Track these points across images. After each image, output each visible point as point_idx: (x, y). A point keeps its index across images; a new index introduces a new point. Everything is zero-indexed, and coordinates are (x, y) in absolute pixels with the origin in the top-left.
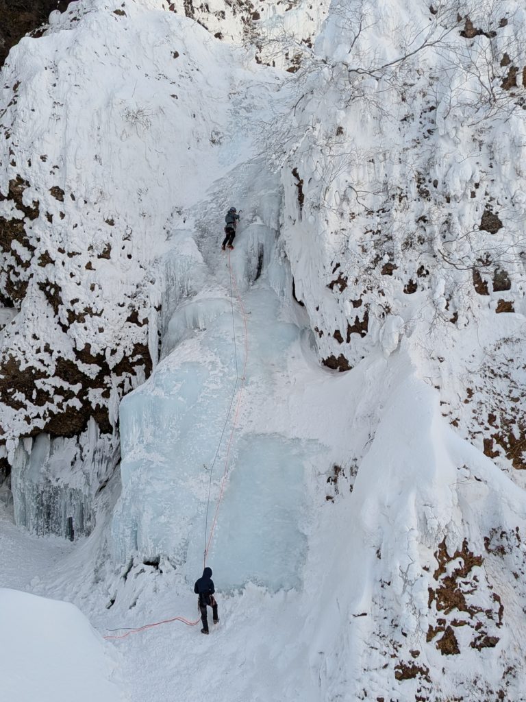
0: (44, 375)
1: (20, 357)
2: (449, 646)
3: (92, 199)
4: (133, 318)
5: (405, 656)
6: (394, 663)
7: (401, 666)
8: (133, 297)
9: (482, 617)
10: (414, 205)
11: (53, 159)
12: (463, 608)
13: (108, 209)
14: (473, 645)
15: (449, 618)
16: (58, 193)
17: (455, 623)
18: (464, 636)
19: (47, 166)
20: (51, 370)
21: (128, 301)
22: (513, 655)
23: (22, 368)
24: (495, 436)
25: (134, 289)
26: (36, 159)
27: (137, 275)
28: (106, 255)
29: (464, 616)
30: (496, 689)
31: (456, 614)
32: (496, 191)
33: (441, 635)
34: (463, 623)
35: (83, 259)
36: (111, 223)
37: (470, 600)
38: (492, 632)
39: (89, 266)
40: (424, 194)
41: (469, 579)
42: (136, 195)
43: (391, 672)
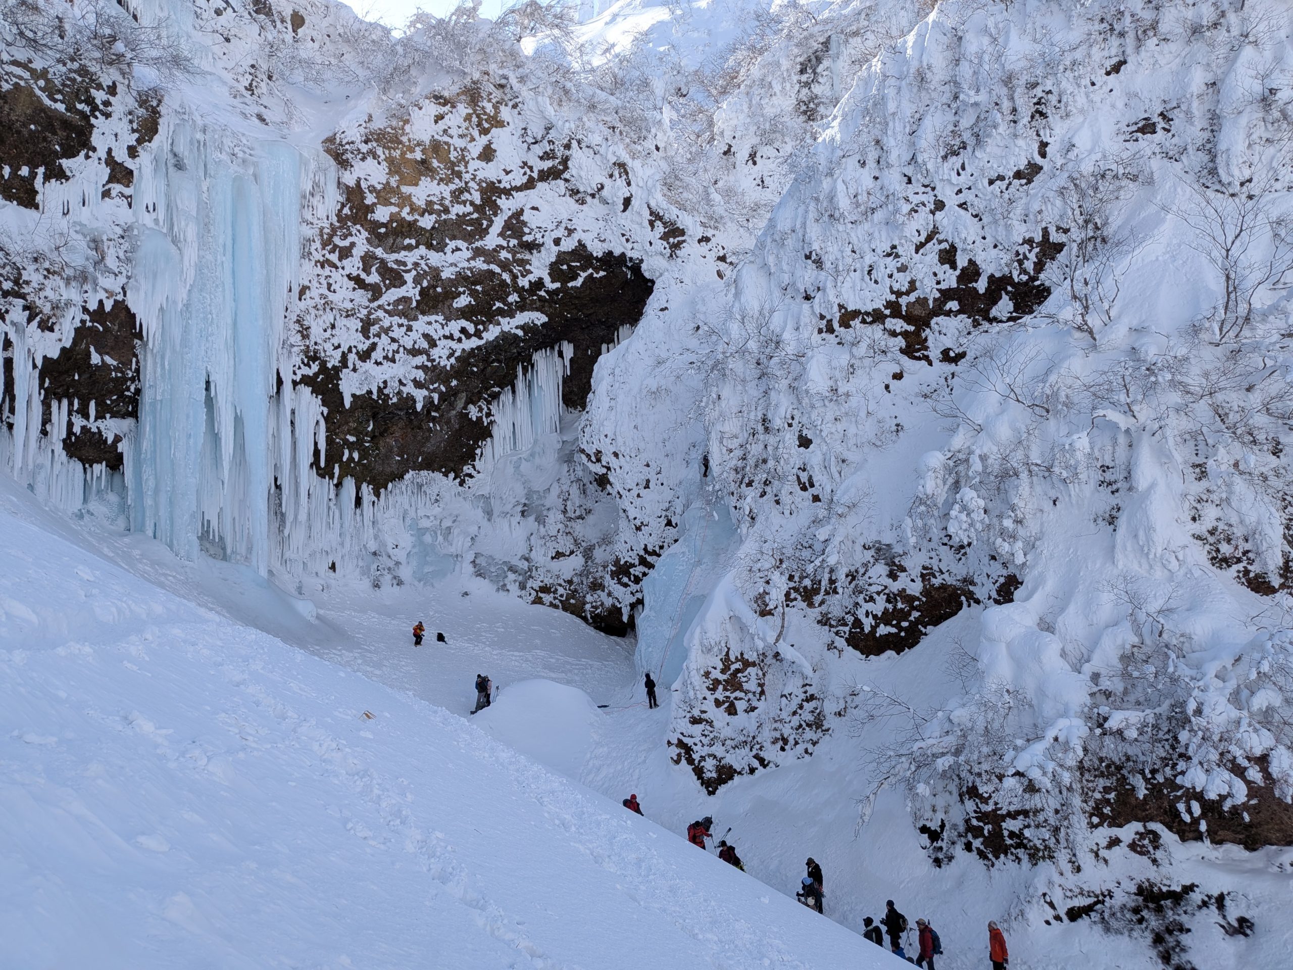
0: (633, 565)
1: (621, 556)
2: (732, 711)
3: (633, 455)
4: (669, 523)
5: (696, 713)
6: (689, 715)
7: (692, 717)
8: (667, 510)
9: (750, 695)
10: (761, 437)
11: (610, 435)
12: (742, 690)
13: (644, 457)
14: (746, 711)
15: (733, 696)
16: (616, 455)
17: (736, 698)
18: (741, 706)
19: (608, 440)
20: (637, 562)
21: (664, 513)
22: (763, 717)
23: (622, 562)
24: (794, 588)
25: (667, 505)
26: (603, 437)
27: (668, 495)
28: (647, 487)
29: (742, 695)
30: (752, 735)
31: (738, 694)
32: (804, 420)
33: (727, 705)
34: (741, 699)
35: (634, 492)
36: (648, 465)
37: (746, 686)
38: (755, 703)
39: (638, 496)
40: (767, 430)
41: (746, 673)
42: (661, 445)
43: (687, 720)
